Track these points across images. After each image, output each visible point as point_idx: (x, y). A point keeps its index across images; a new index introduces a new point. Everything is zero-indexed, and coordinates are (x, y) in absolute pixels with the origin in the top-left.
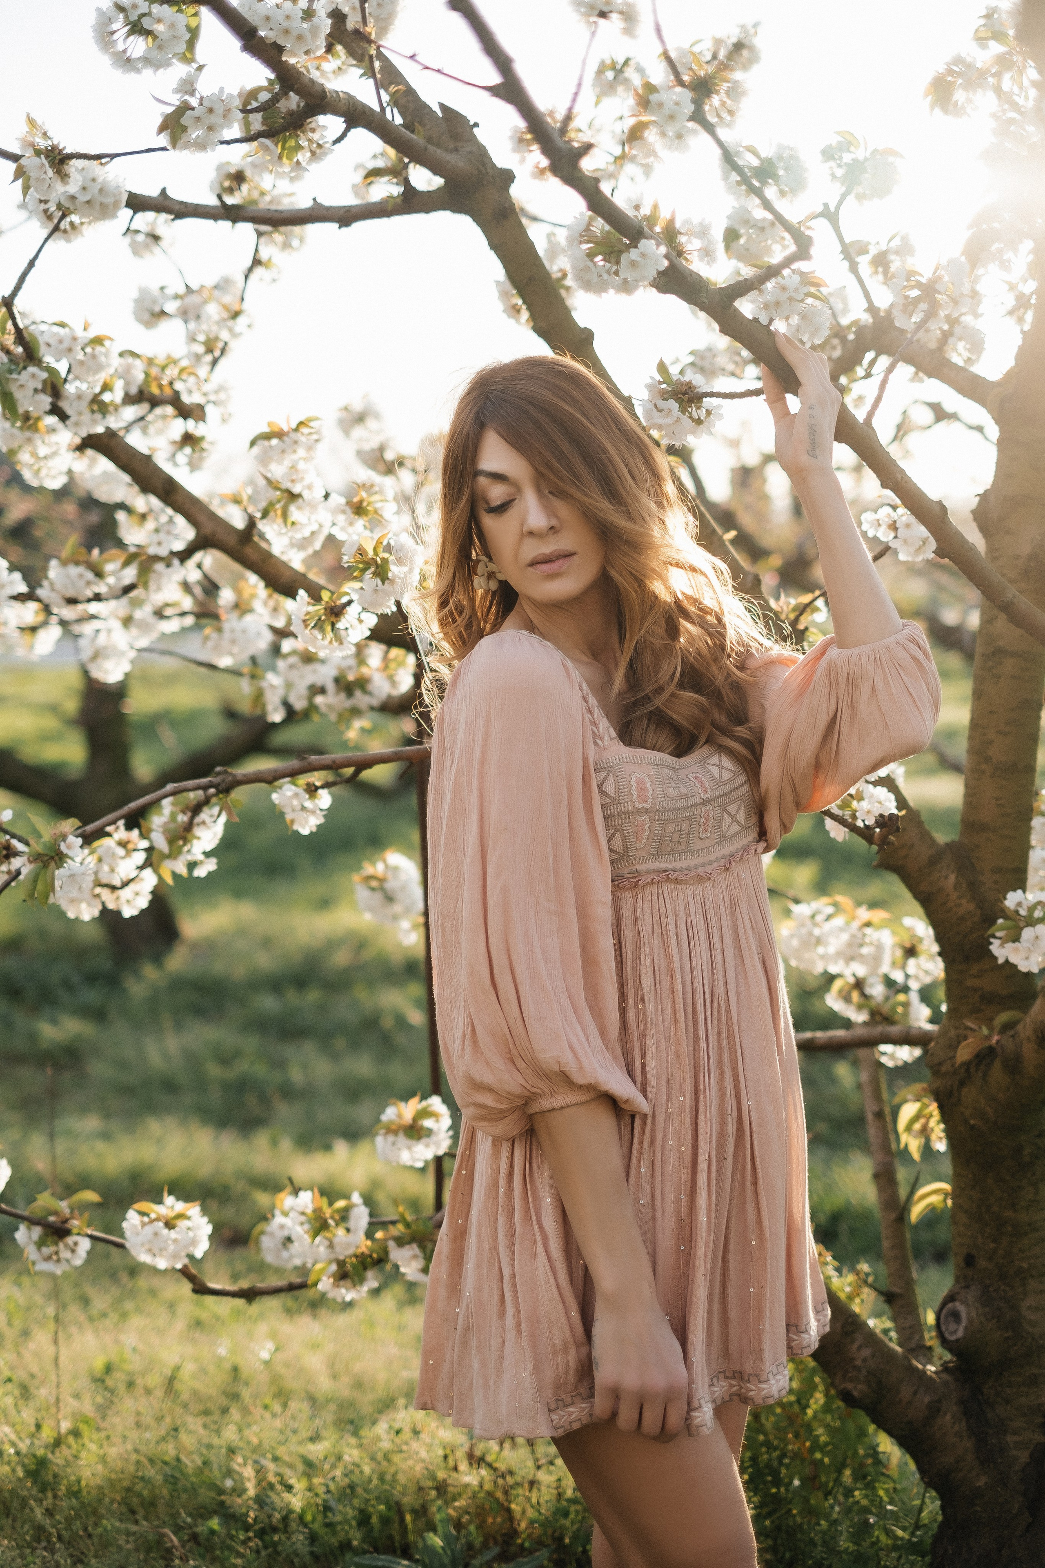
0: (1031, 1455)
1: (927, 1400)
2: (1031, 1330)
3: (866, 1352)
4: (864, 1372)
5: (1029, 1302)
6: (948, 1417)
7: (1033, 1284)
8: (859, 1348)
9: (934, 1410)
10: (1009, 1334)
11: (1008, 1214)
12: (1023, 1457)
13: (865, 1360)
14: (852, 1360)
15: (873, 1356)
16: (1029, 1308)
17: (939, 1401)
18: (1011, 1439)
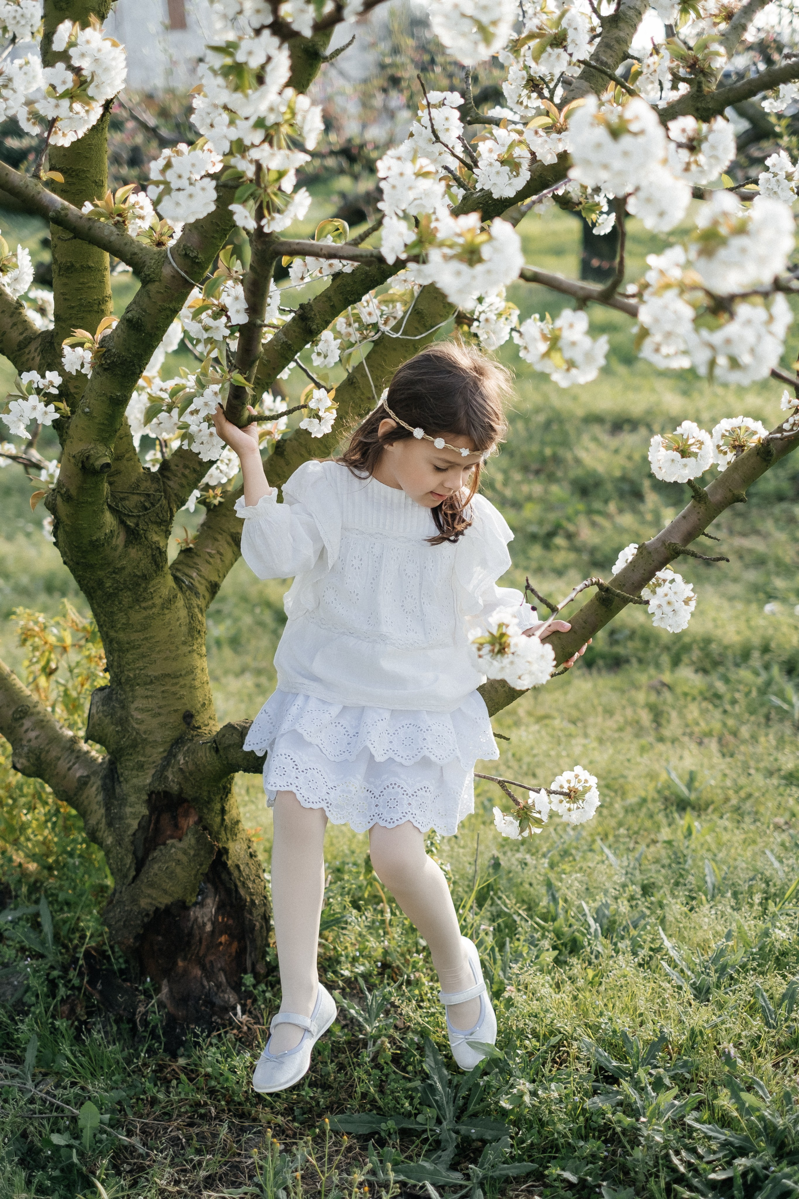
0: (139, 824)
1: (78, 774)
2: (136, 726)
3: (32, 734)
4: (26, 749)
5: (135, 705)
6: (94, 788)
7: (140, 691)
8: (26, 731)
9: (83, 783)
10: (119, 728)
11: (112, 634)
12: (135, 824)
13: (29, 741)
14: (21, 740)
15: (37, 738)
16: (137, 709)
17: (88, 776)
18: (128, 810)
